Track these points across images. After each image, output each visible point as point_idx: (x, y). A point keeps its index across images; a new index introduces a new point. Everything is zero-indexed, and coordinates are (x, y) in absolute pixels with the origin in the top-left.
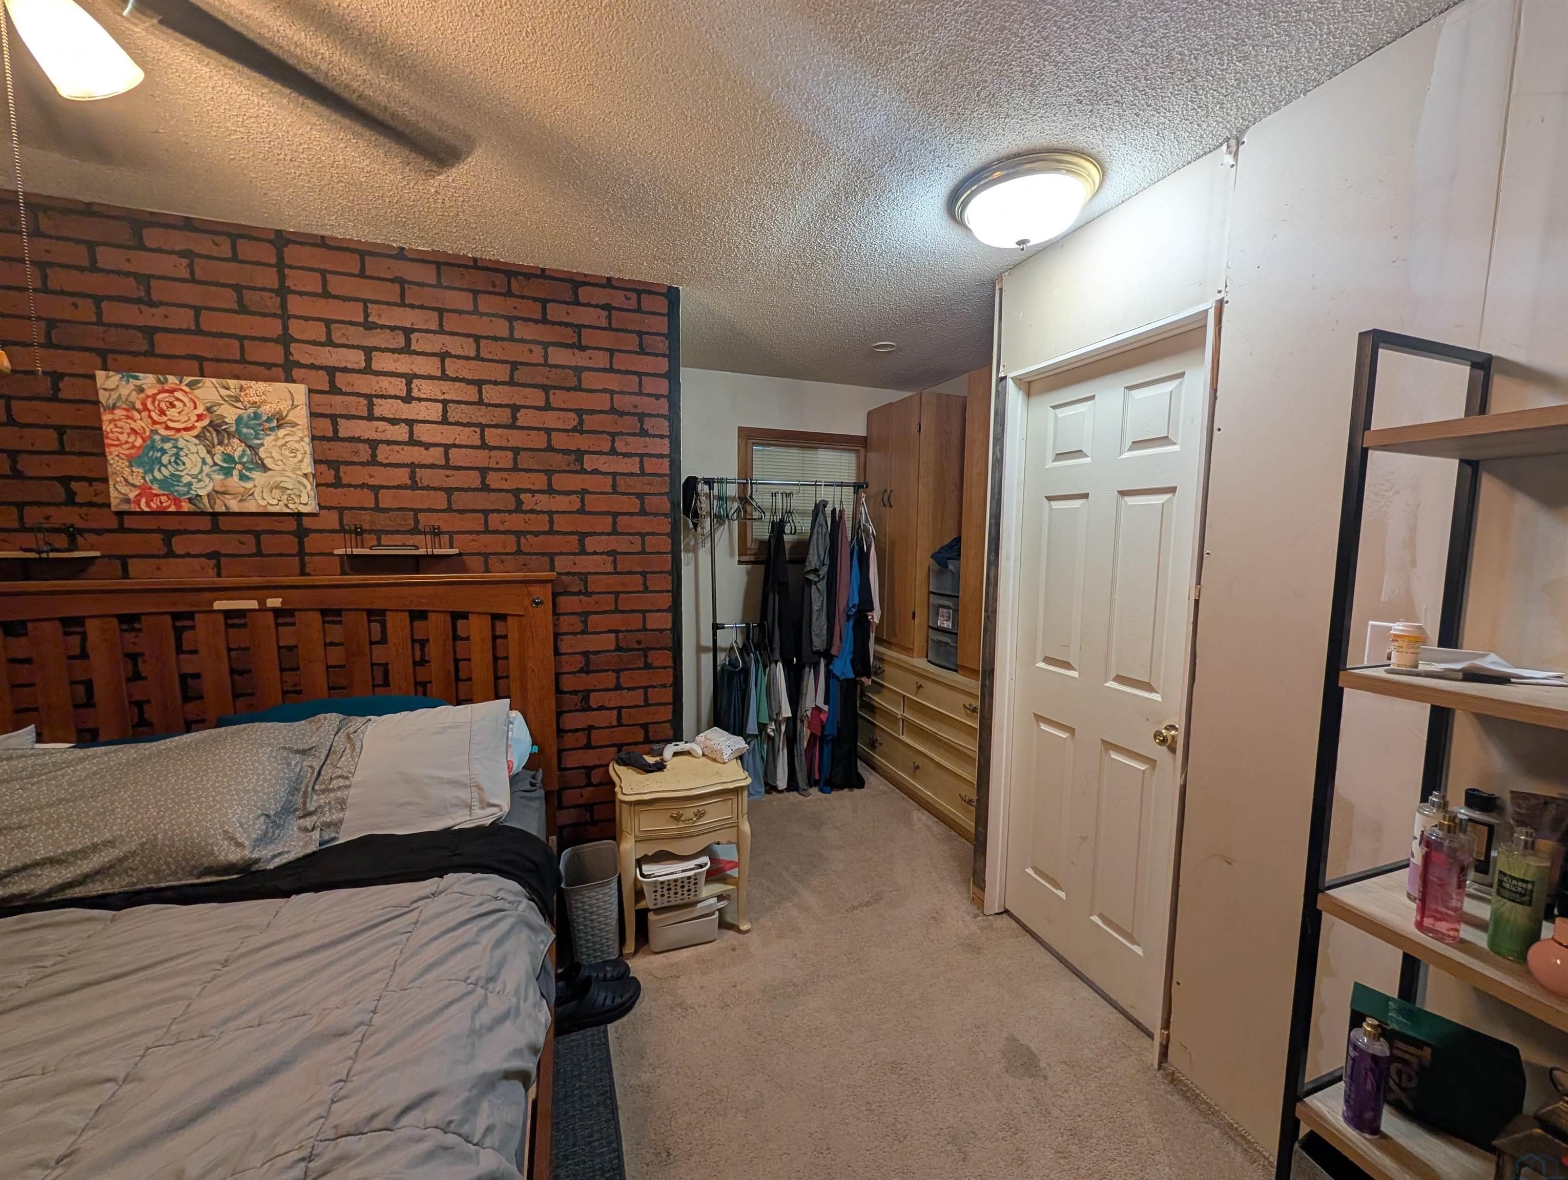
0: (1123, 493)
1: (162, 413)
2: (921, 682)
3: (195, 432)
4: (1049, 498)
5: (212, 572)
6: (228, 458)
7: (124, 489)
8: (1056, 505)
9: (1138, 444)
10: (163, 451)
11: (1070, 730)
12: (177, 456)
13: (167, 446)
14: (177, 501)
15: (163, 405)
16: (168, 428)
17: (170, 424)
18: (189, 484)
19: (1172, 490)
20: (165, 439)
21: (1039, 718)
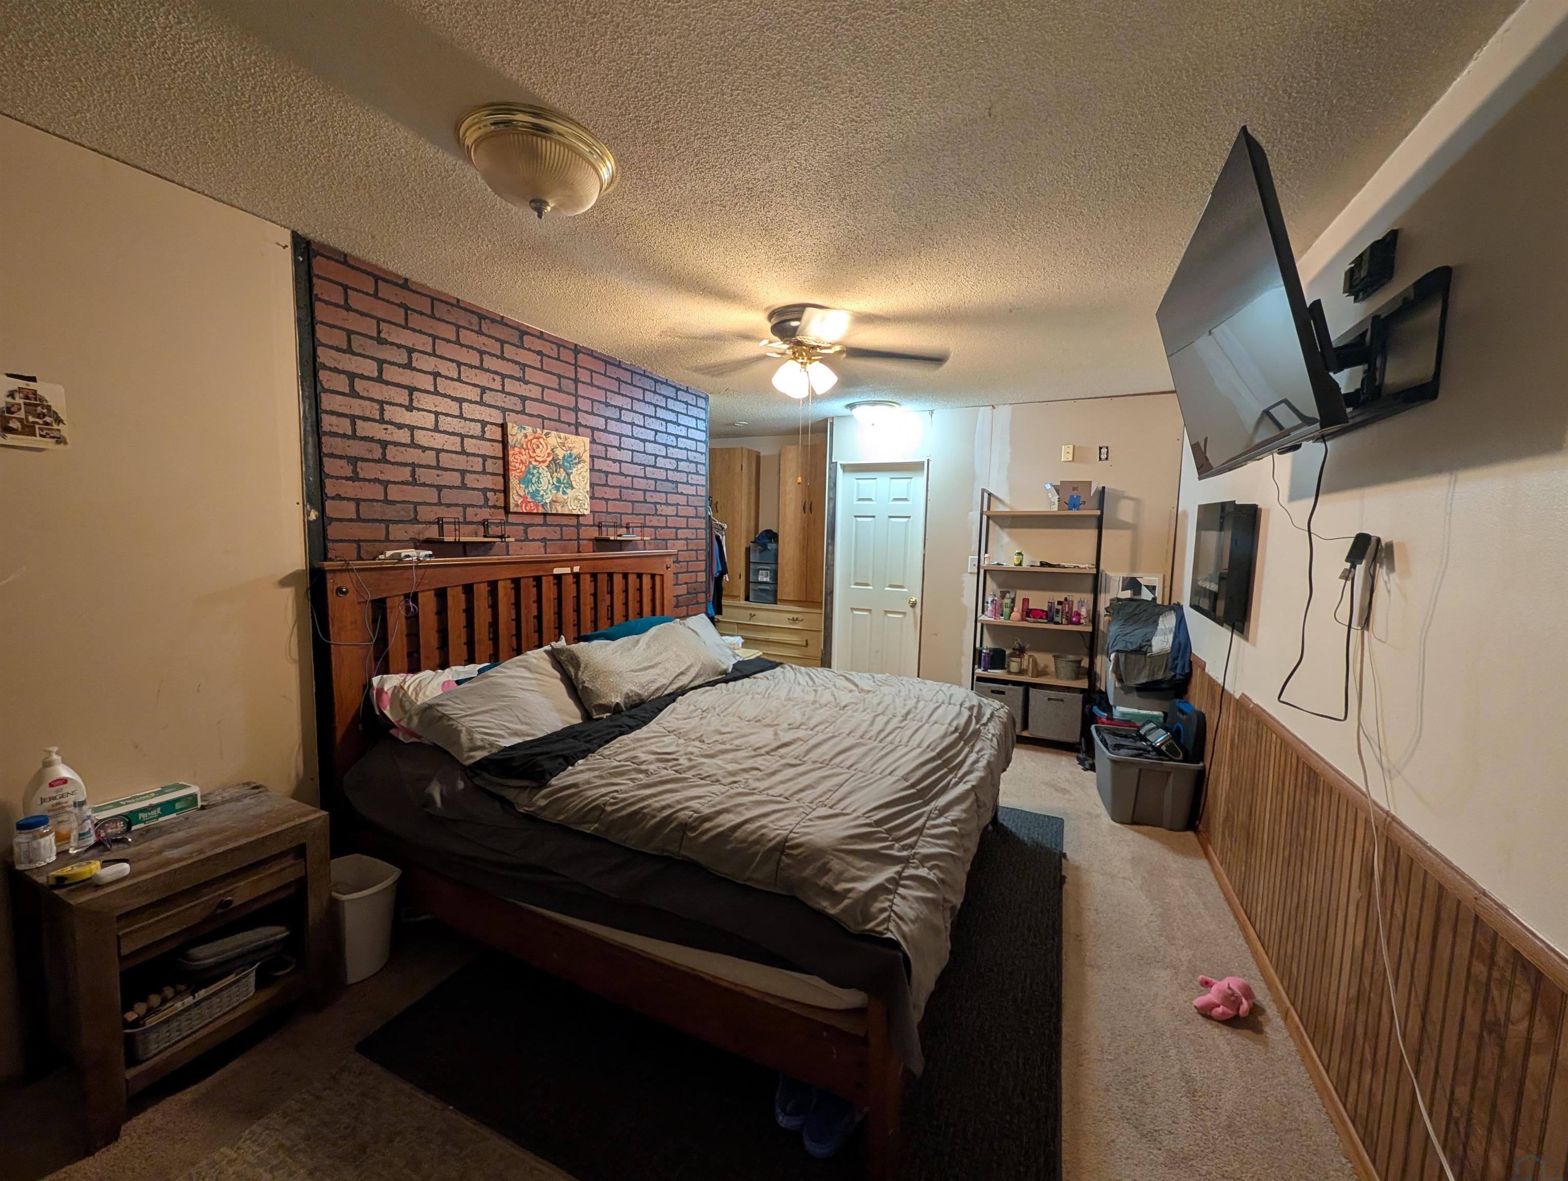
0: (890, 517)
1: (534, 452)
2: (753, 612)
3: (546, 464)
4: (856, 517)
5: (542, 550)
6: (559, 480)
7: (516, 498)
8: (858, 519)
9: (895, 499)
10: (533, 474)
11: (869, 610)
12: (539, 478)
13: (535, 471)
14: (537, 506)
15: (535, 446)
16: (536, 461)
17: (538, 459)
18: (543, 496)
19: (909, 517)
20: (535, 467)
21: (852, 609)
